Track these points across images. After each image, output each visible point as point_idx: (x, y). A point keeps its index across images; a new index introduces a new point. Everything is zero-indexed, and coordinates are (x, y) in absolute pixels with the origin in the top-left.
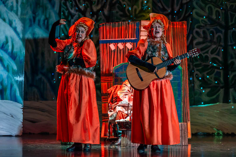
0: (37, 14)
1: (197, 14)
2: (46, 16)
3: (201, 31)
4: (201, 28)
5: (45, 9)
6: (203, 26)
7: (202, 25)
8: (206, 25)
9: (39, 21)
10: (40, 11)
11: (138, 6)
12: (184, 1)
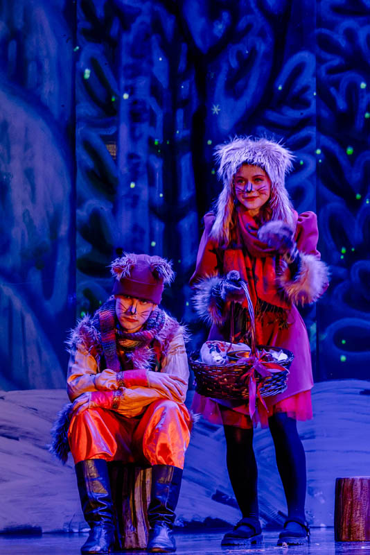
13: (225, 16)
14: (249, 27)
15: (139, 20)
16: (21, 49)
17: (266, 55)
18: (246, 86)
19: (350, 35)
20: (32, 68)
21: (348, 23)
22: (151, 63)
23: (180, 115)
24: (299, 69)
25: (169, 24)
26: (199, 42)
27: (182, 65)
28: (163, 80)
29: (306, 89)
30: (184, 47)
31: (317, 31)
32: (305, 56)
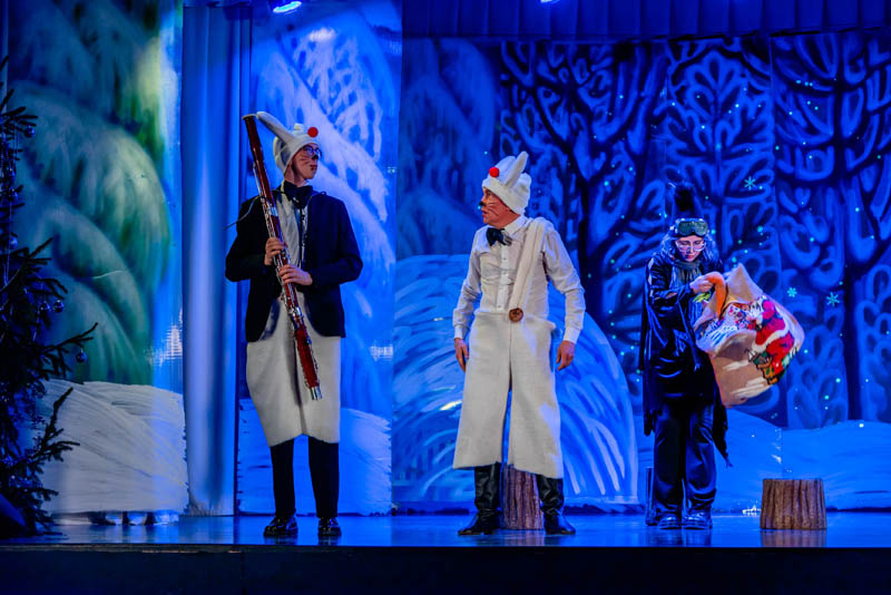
0: (427, 153)
2: (454, 158)
5: (451, 137)
9: (435, 174)
10: (437, 146)
11: (731, 121)
12: (873, 105)
13: (603, 155)
14: (619, 163)
15: (543, 157)
16: (460, 177)
17: (631, 183)
18: (616, 204)
19: (690, 170)
20: (468, 190)
21: (689, 161)
22: (551, 188)
23: (570, 223)
24: (653, 194)
25: (563, 161)
26: (584, 173)
27: (572, 189)
28: (559, 200)
29: (657, 207)
30: (574, 177)
31: (667, 167)
32: (657, 184)
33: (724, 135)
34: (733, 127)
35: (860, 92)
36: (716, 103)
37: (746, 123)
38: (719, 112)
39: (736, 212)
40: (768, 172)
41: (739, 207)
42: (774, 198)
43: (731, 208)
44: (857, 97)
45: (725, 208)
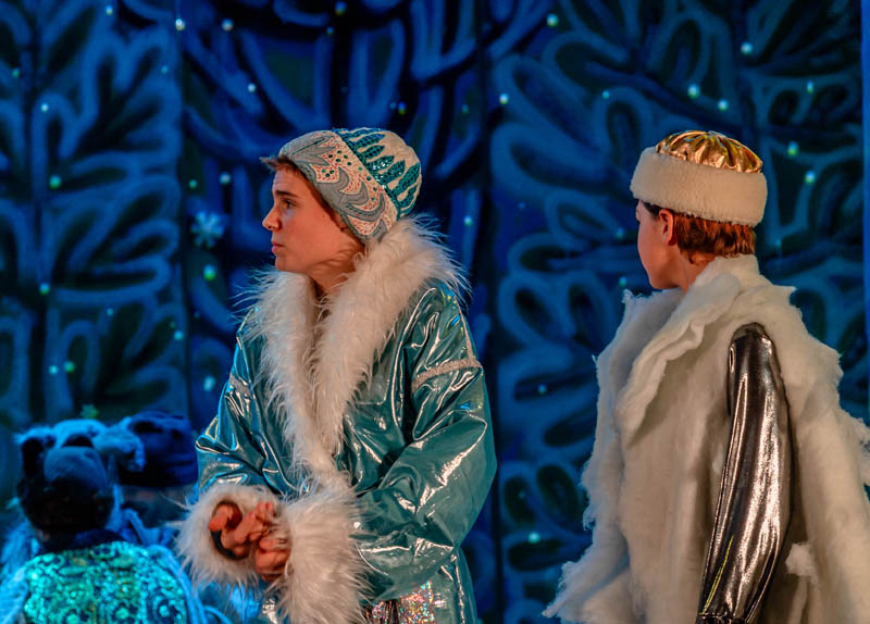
1: (525, 158)
3: (554, 291)
4: (556, 263)
6: (574, 254)
7: (566, 242)
8: (595, 245)
11: (73, 96)
12: (428, 63)
33: (55, 129)
34: (77, 108)
35: (396, 30)
36: (34, 47)
37: (110, 101)
38: (43, 69)
39: (80, 327)
40: (164, 225)
41: (90, 313)
42: (178, 294)
43: (70, 315)
44: (387, 44)
45: (53, 316)
